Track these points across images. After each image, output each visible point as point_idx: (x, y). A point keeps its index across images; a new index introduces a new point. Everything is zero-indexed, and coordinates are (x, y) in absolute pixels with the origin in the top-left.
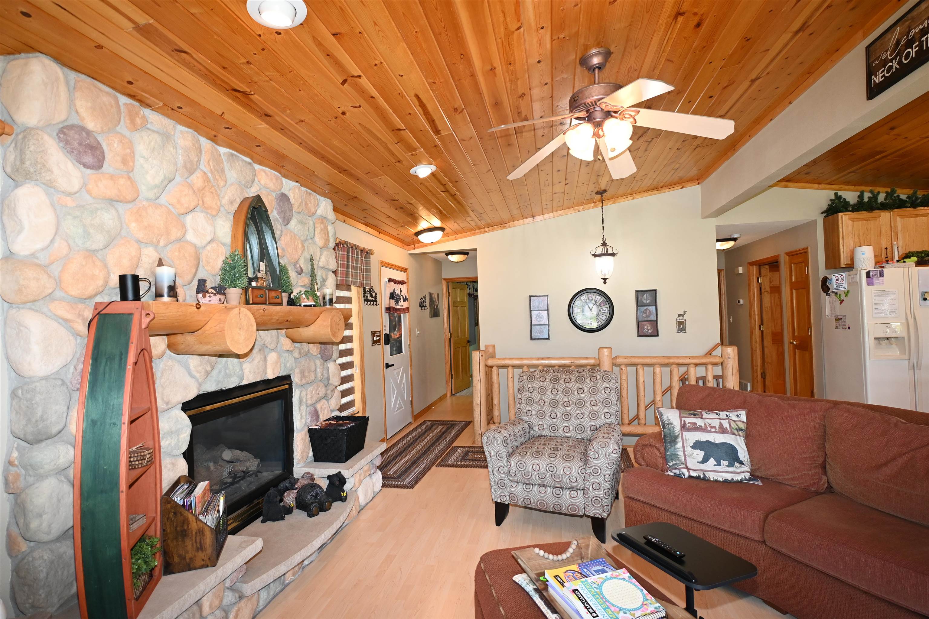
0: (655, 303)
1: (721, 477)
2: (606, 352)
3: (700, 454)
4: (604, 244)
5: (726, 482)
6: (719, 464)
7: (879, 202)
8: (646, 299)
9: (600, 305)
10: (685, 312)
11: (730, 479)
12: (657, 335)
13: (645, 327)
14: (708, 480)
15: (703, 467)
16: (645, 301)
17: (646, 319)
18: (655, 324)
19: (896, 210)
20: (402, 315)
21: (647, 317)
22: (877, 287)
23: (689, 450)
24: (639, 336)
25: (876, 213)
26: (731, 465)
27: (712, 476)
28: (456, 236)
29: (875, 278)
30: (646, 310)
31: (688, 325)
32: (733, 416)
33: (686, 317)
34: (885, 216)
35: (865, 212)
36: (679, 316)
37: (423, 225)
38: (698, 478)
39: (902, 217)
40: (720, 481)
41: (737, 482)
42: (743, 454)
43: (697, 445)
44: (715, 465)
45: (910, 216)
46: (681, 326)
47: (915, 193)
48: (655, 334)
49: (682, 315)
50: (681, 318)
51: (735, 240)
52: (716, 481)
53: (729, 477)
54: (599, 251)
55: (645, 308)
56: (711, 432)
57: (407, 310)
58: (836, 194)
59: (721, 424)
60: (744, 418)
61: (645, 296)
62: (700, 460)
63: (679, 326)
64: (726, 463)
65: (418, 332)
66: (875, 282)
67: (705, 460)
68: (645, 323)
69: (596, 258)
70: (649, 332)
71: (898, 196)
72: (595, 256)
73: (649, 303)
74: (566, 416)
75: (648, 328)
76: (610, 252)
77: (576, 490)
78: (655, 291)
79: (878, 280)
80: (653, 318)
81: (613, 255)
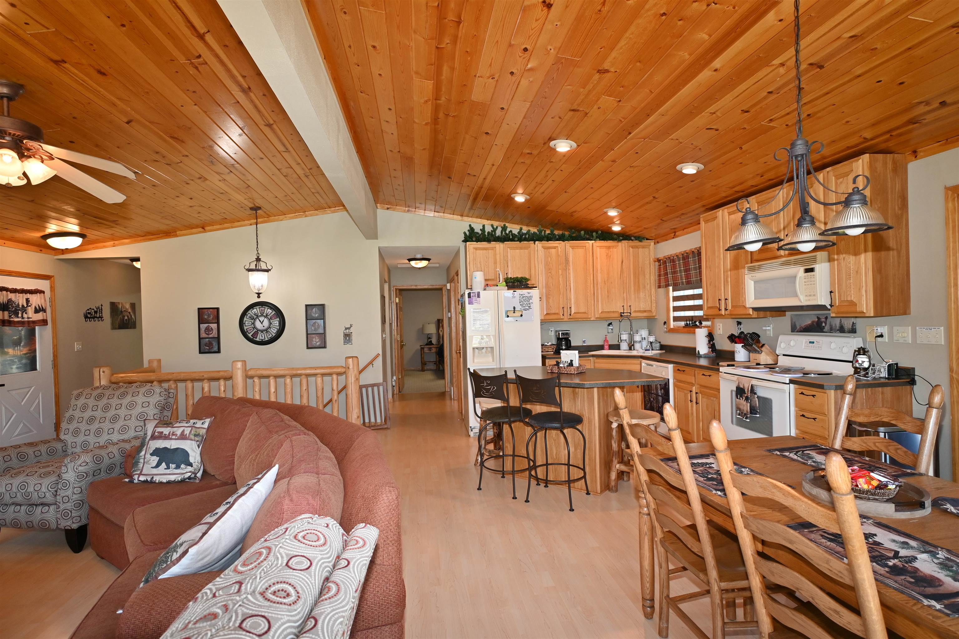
0: (323, 317)
1: (164, 479)
2: (239, 365)
3: (155, 460)
4: (258, 260)
5: (169, 483)
6: (168, 468)
7: (497, 235)
8: (315, 313)
9: (271, 318)
10: (351, 326)
11: (173, 480)
12: (325, 347)
13: (314, 340)
14: (155, 483)
15: (155, 471)
16: (314, 315)
17: (315, 332)
18: (323, 336)
19: (505, 243)
20: (37, 327)
21: (315, 330)
22: (475, 306)
23: (148, 456)
24: (308, 348)
25: (493, 244)
26: (178, 467)
27: (157, 479)
28: (116, 242)
29: (474, 298)
30: (315, 323)
31: (354, 337)
32: (199, 424)
33: (352, 330)
34: (499, 246)
35: (486, 243)
36: (346, 329)
37: (52, 227)
38: (146, 481)
39: (512, 248)
40: (164, 483)
41: (179, 482)
42: (195, 456)
43: (157, 452)
44: (165, 469)
45: (516, 248)
46: (347, 337)
47: (521, 229)
48: (324, 346)
49: (349, 328)
50: (347, 331)
51: (428, 260)
52: (161, 483)
53: (172, 478)
54: (253, 266)
55: (314, 321)
56: (171, 439)
57: (44, 322)
58: (470, 226)
59: (183, 431)
60: (206, 426)
61: (314, 310)
62: (154, 465)
63: (346, 339)
64: (174, 466)
65: (77, 347)
66: (474, 302)
67: (158, 466)
68: (314, 335)
69: (250, 273)
70: (318, 344)
71: (511, 231)
72: (249, 270)
73: (318, 316)
74: (98, 433)
75: (316, 341)
76: (264, 267)
77: (48, 505)
78: (323, 306)
79: (476, 300)
80: (321, 331)
81: (267, 271)
